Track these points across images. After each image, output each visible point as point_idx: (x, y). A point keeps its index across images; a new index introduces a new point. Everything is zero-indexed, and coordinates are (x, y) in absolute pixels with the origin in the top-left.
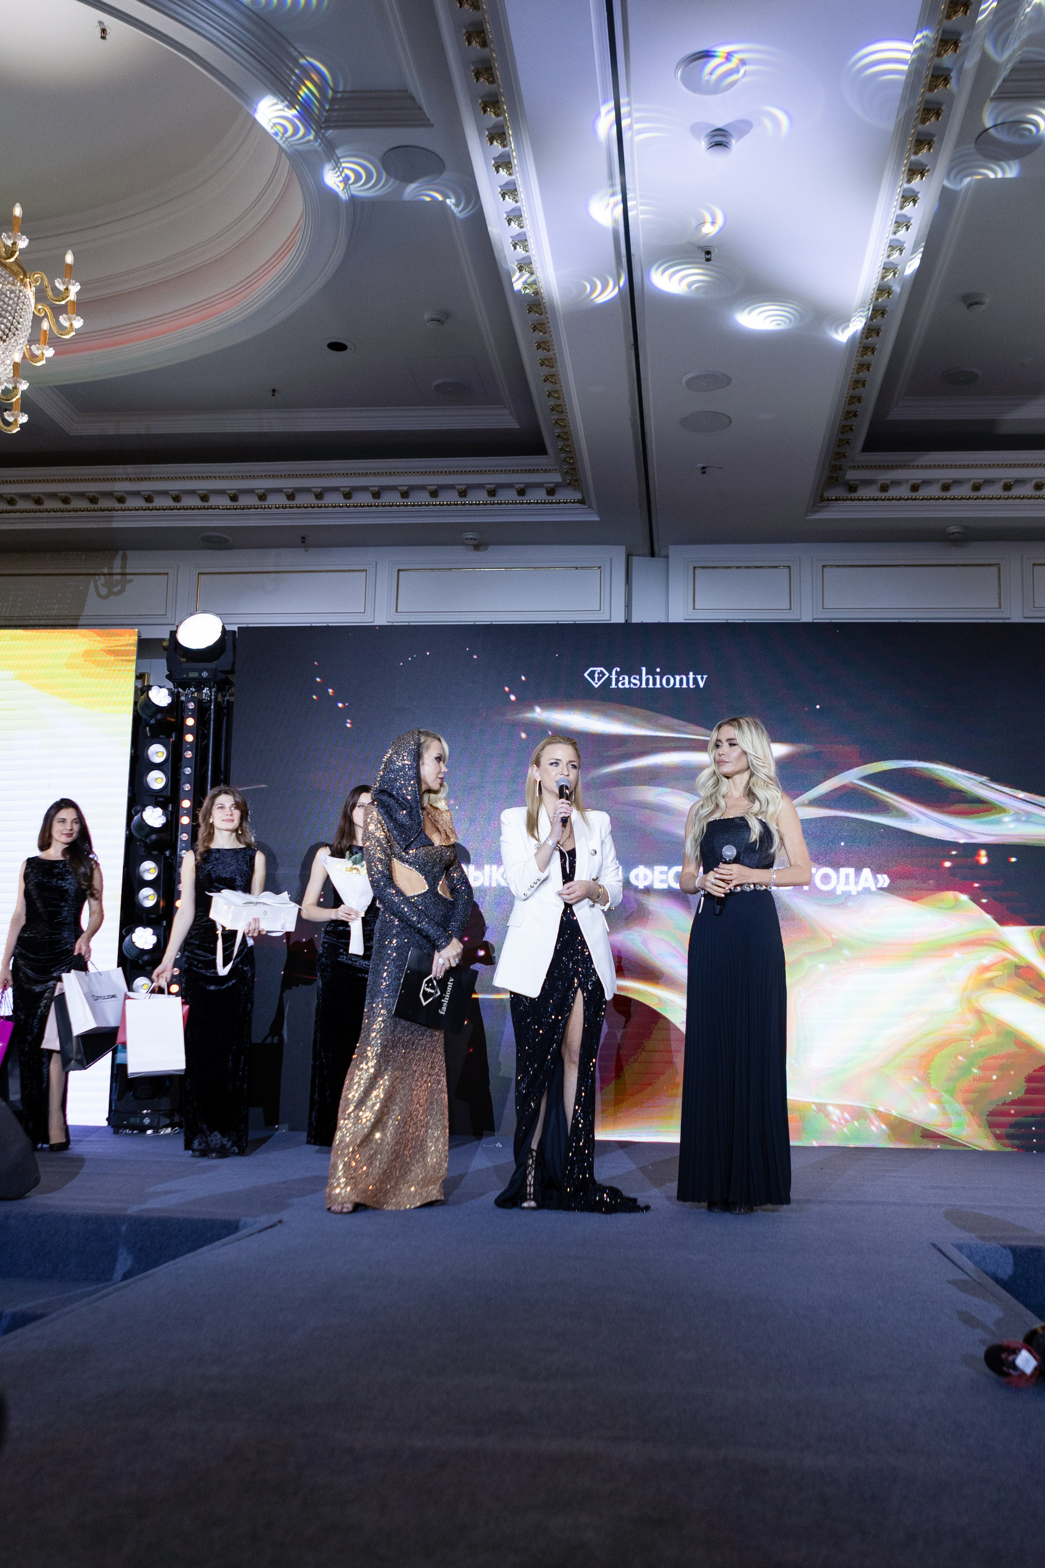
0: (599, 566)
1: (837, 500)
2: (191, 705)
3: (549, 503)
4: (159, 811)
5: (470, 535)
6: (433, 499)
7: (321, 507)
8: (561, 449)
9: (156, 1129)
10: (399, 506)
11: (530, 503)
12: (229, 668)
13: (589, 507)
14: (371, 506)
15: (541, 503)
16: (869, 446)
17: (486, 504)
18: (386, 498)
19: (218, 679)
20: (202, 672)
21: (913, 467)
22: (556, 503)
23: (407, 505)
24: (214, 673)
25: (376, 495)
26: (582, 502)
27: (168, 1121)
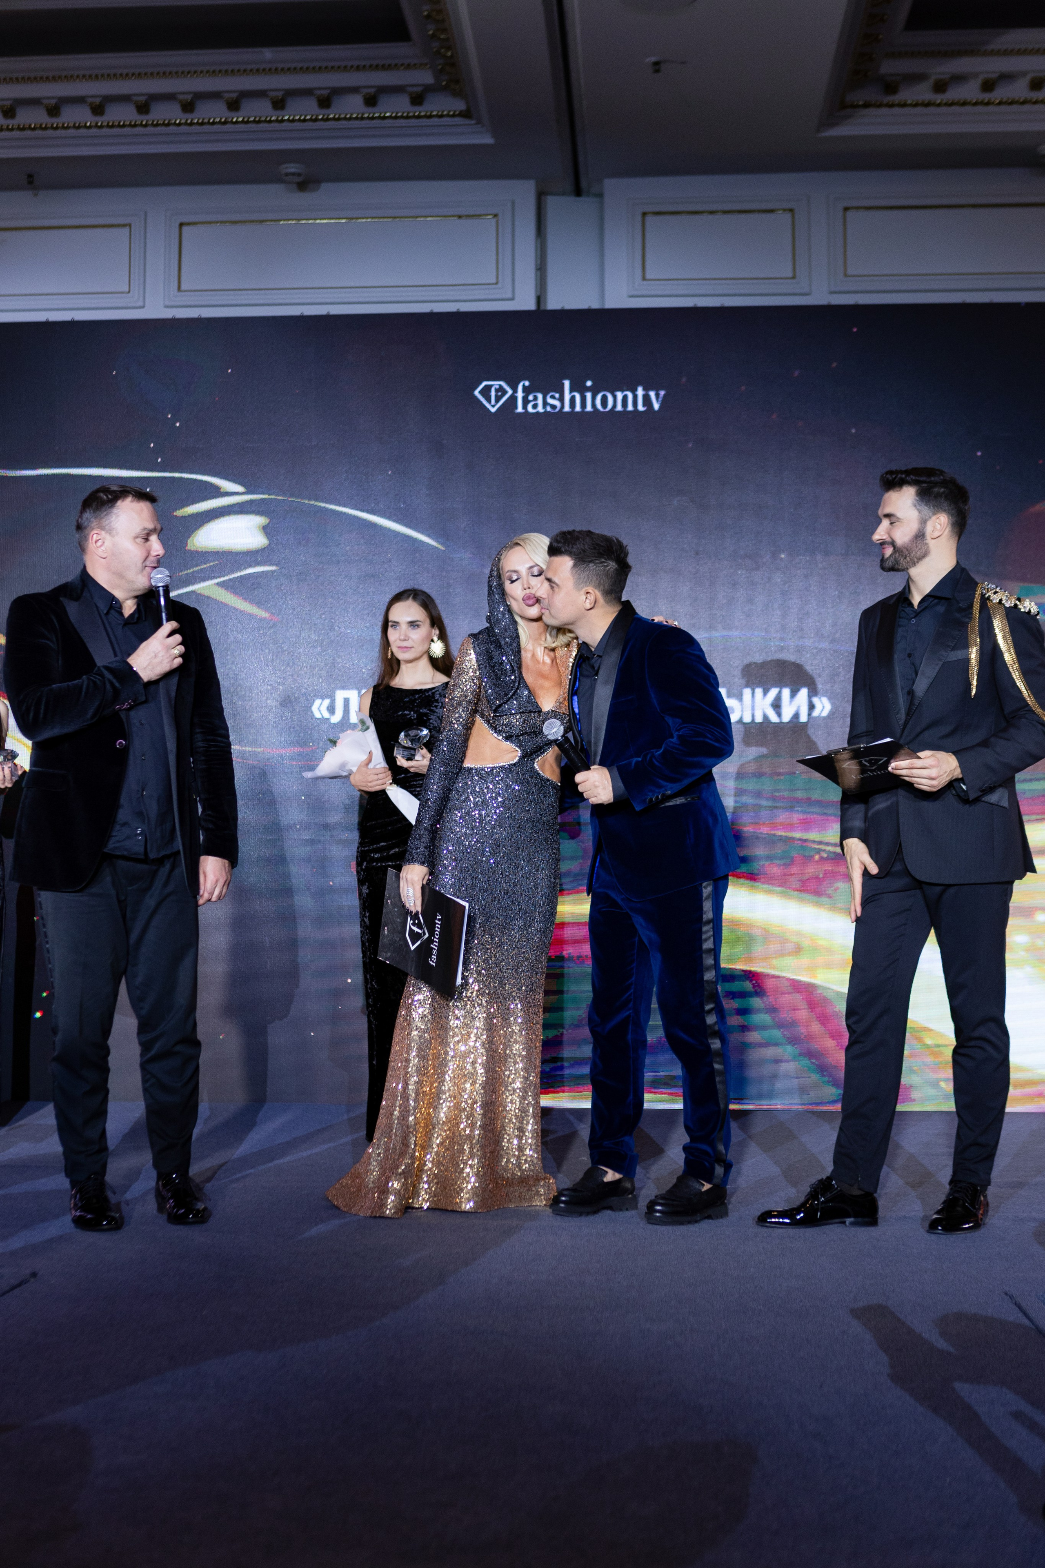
0: (495, 212)
1: (867, 105)
3: (414, 117)
5: (292, 168)
6: (233, 114)
7: (57, 128)
8: (433, 36)
10: (180, 124)
11: (384, 118)
13: (477, 124)
14: (135, 126)
15: (402, 117)
16: (915, 22)
17: (316, 120)
18: (161, 112)
21: (986, 54)
22: (426, 117)
23: (192, 124)
25: (143, 108)
26: (466, 114)
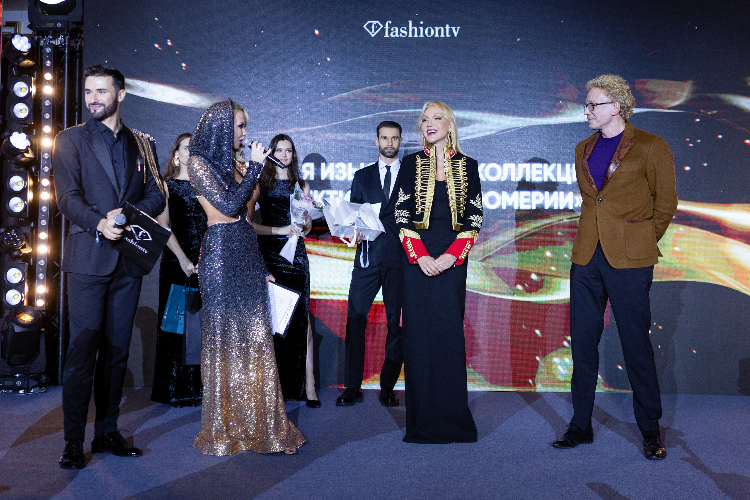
2: (49, 50)
4: (23, 136)
9: (27, 390)
12: (79, 20)
19: (70, 28)
20: (57, 23)
24: (66, 24)
27: (36, 383)
